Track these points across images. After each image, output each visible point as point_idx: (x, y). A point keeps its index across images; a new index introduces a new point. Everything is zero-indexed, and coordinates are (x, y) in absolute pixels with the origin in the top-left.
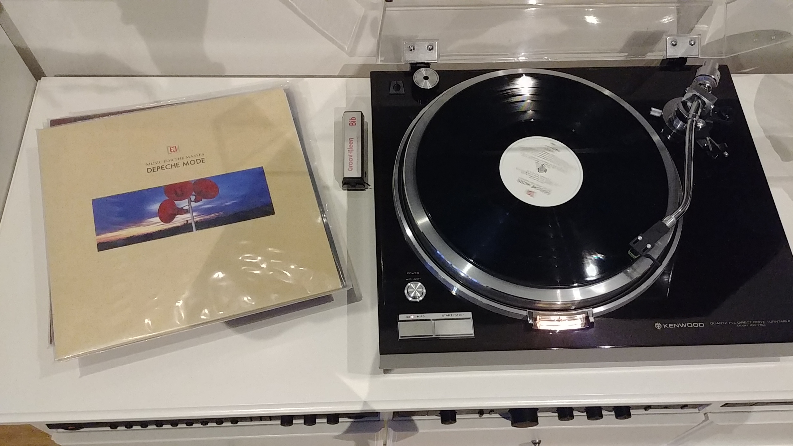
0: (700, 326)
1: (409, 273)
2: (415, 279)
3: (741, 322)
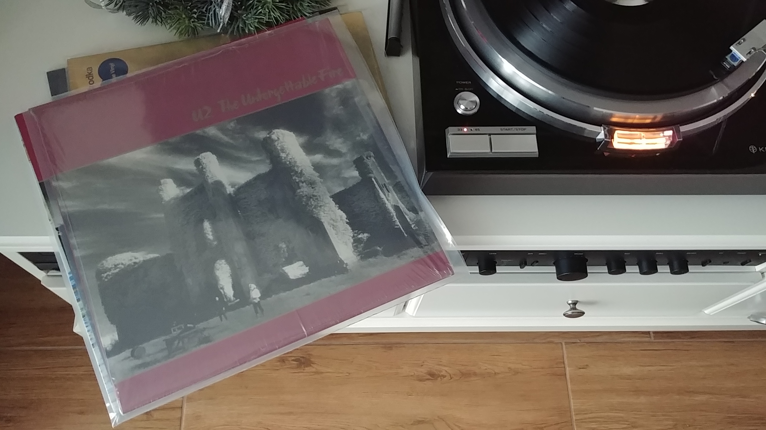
1: (459, 82)
2: (467, 90)
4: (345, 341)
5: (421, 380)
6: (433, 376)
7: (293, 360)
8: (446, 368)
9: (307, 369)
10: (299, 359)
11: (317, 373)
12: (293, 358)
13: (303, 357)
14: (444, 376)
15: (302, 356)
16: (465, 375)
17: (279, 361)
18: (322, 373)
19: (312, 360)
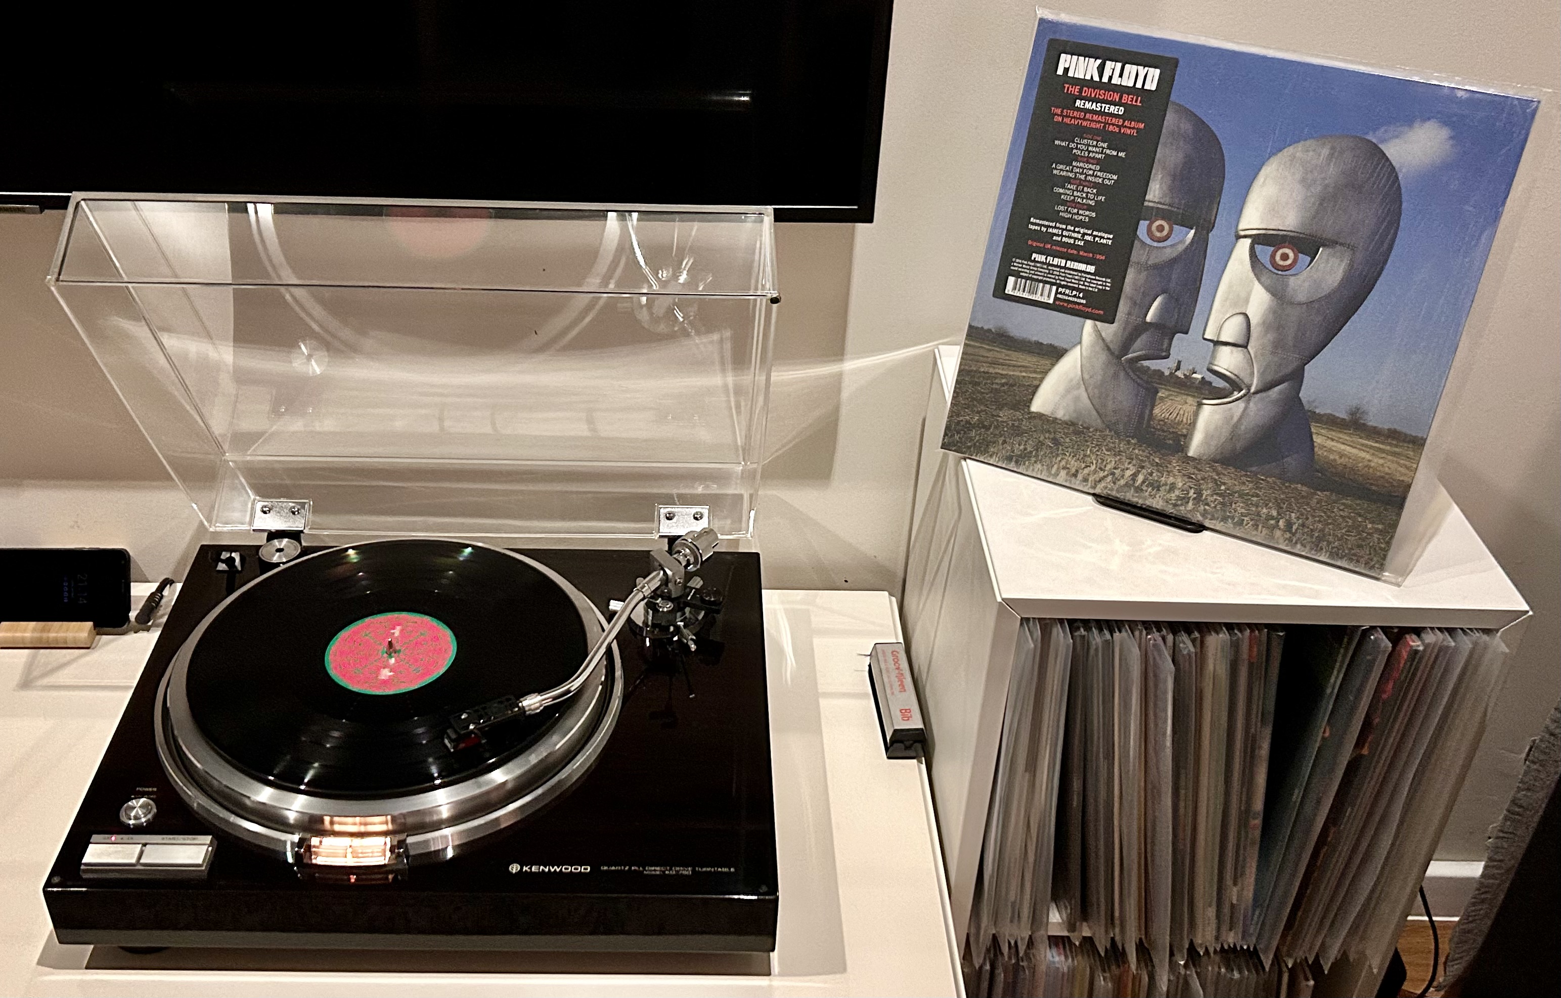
0: (582, 870)
3: (653, 868)
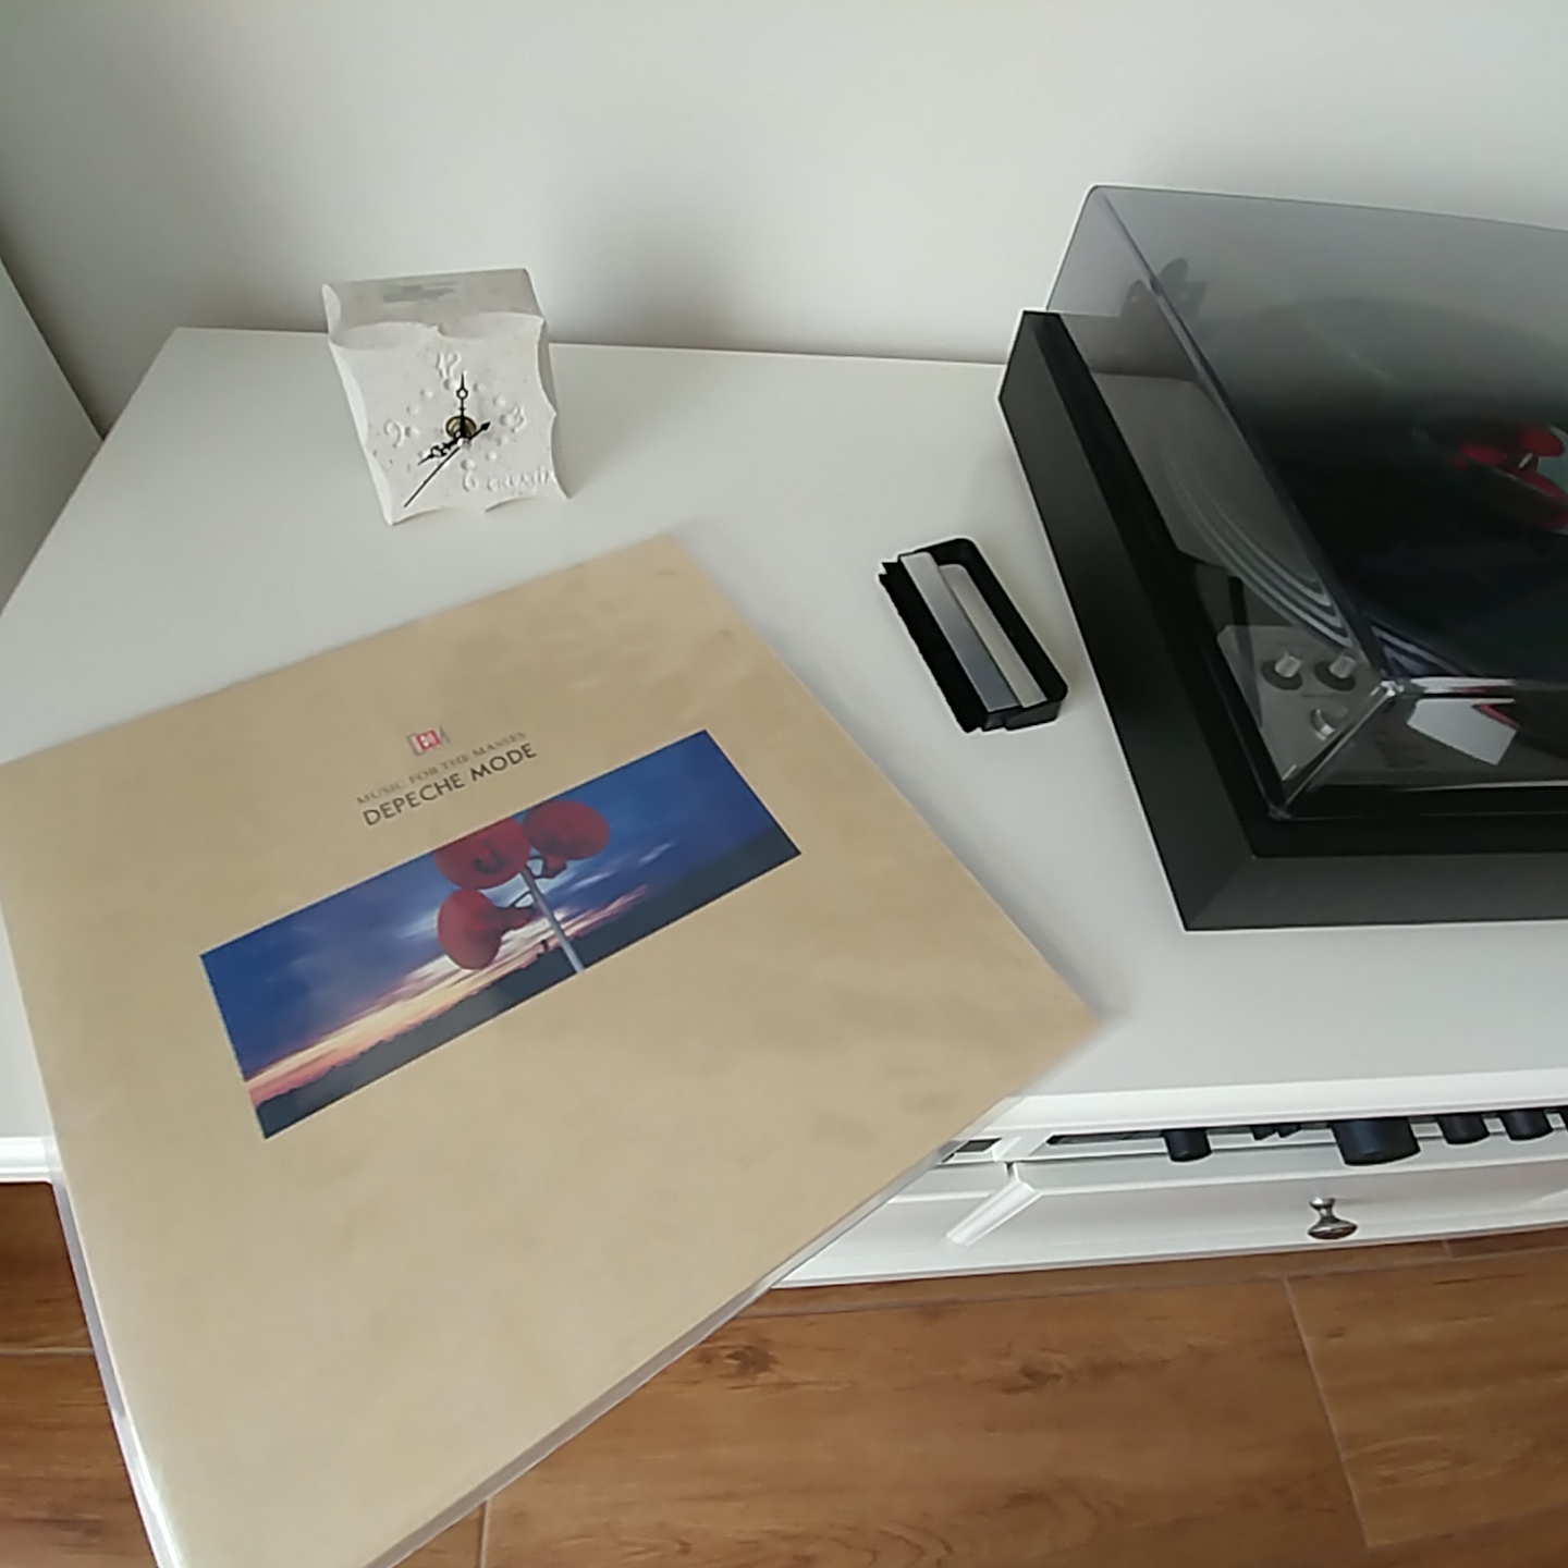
4: (836, 1303)
5: (1009, 1391)
6: (1034, 1377)
7: (729, 1357)
8: (1059, 1357)
9: (763, 1377)
10: (743, 1353)
11: (782, 1385)
12: (729, 1352)
13: (749, 1348)
14: (1057, 1377)
15: (746, 1343)
16: (1102, 1370)
17: (700, 1360)
18: (796, 1384)
19: (771, 1353)
